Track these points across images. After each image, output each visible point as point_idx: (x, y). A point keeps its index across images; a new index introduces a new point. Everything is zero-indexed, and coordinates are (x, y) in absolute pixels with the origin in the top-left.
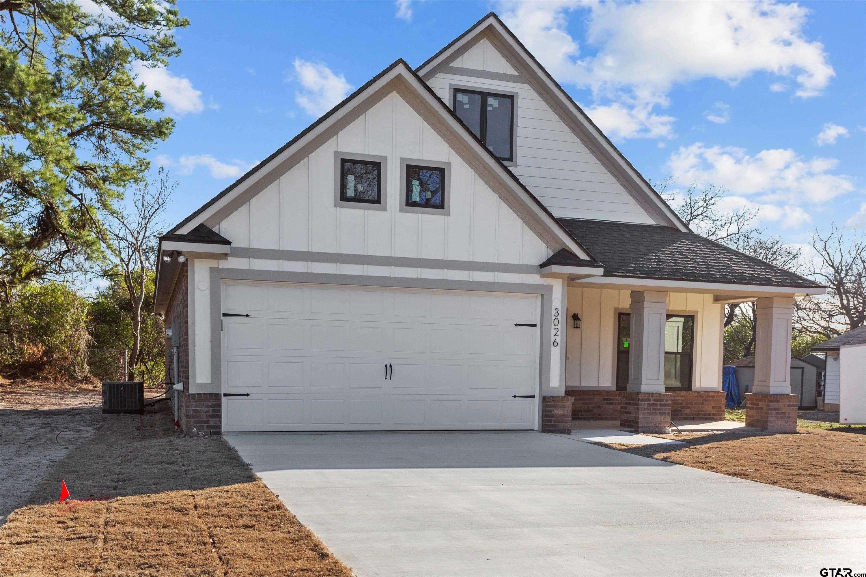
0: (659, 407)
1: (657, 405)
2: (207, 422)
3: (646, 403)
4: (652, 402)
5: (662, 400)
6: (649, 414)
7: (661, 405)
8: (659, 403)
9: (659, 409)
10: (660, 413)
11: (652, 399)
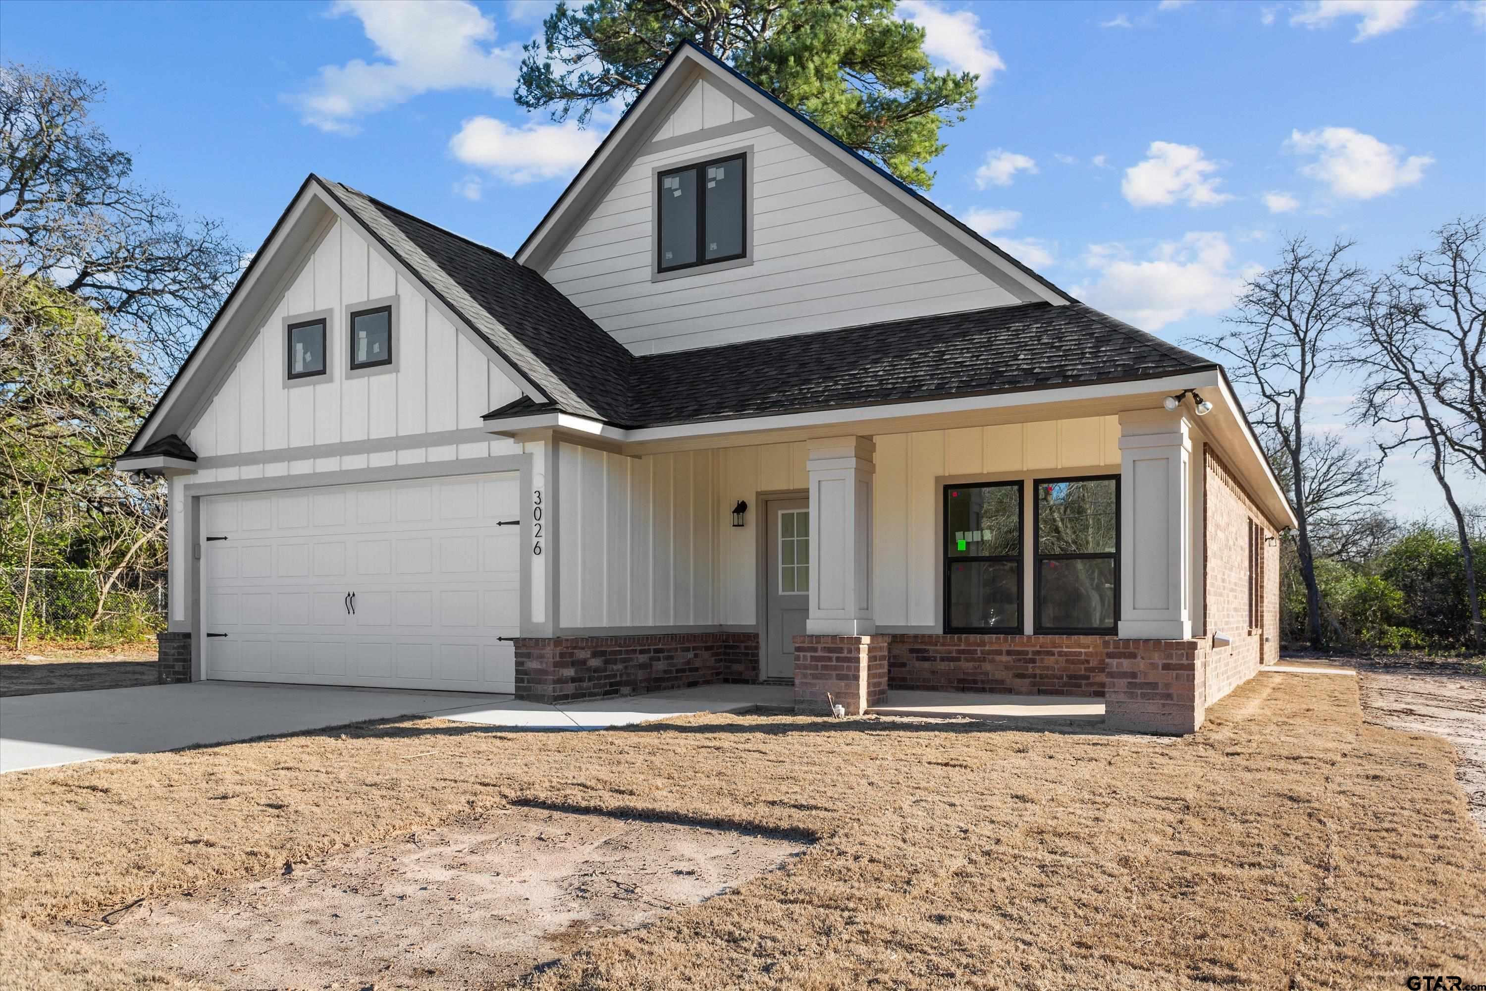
0: (834, 663)
1: (830, 659)
2: (173, 667)
3: (809, 654)
4: (820, 654)
5: (840, 650)
6: (815, 677)
7: (838, 659)
8: (835, 655)
9: (835, 668)
10: (837, 675)
11: (819, 646)
